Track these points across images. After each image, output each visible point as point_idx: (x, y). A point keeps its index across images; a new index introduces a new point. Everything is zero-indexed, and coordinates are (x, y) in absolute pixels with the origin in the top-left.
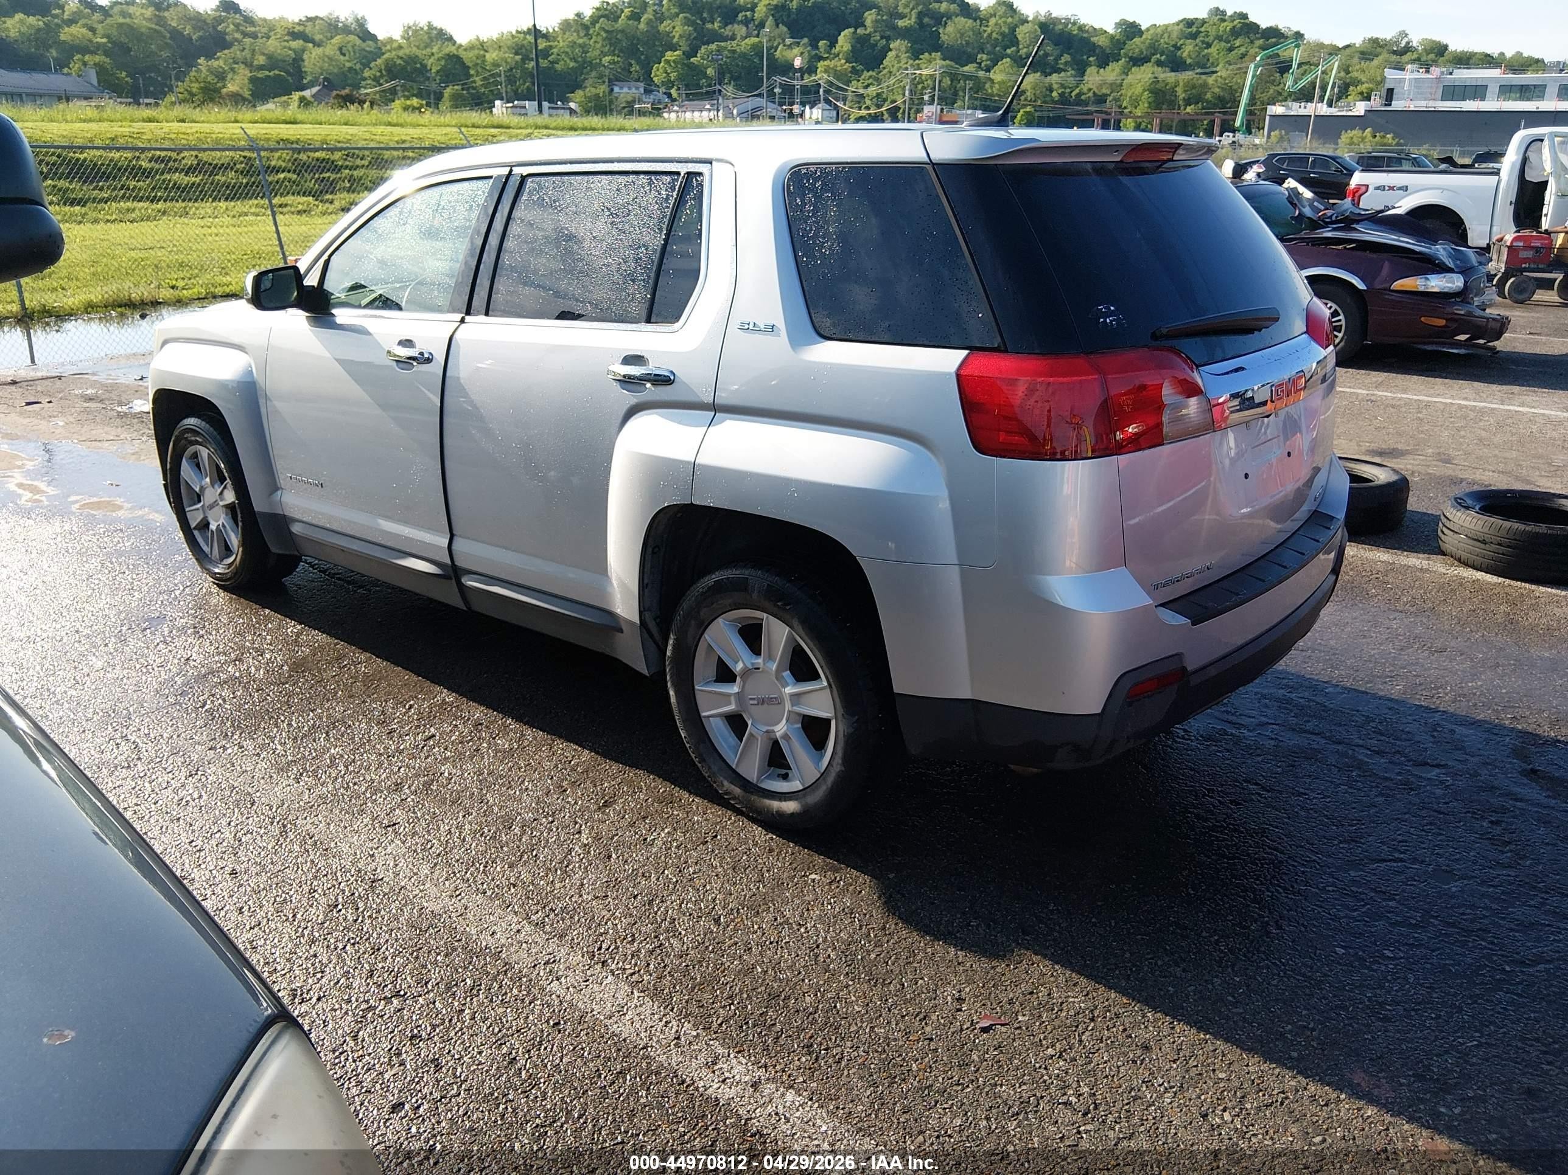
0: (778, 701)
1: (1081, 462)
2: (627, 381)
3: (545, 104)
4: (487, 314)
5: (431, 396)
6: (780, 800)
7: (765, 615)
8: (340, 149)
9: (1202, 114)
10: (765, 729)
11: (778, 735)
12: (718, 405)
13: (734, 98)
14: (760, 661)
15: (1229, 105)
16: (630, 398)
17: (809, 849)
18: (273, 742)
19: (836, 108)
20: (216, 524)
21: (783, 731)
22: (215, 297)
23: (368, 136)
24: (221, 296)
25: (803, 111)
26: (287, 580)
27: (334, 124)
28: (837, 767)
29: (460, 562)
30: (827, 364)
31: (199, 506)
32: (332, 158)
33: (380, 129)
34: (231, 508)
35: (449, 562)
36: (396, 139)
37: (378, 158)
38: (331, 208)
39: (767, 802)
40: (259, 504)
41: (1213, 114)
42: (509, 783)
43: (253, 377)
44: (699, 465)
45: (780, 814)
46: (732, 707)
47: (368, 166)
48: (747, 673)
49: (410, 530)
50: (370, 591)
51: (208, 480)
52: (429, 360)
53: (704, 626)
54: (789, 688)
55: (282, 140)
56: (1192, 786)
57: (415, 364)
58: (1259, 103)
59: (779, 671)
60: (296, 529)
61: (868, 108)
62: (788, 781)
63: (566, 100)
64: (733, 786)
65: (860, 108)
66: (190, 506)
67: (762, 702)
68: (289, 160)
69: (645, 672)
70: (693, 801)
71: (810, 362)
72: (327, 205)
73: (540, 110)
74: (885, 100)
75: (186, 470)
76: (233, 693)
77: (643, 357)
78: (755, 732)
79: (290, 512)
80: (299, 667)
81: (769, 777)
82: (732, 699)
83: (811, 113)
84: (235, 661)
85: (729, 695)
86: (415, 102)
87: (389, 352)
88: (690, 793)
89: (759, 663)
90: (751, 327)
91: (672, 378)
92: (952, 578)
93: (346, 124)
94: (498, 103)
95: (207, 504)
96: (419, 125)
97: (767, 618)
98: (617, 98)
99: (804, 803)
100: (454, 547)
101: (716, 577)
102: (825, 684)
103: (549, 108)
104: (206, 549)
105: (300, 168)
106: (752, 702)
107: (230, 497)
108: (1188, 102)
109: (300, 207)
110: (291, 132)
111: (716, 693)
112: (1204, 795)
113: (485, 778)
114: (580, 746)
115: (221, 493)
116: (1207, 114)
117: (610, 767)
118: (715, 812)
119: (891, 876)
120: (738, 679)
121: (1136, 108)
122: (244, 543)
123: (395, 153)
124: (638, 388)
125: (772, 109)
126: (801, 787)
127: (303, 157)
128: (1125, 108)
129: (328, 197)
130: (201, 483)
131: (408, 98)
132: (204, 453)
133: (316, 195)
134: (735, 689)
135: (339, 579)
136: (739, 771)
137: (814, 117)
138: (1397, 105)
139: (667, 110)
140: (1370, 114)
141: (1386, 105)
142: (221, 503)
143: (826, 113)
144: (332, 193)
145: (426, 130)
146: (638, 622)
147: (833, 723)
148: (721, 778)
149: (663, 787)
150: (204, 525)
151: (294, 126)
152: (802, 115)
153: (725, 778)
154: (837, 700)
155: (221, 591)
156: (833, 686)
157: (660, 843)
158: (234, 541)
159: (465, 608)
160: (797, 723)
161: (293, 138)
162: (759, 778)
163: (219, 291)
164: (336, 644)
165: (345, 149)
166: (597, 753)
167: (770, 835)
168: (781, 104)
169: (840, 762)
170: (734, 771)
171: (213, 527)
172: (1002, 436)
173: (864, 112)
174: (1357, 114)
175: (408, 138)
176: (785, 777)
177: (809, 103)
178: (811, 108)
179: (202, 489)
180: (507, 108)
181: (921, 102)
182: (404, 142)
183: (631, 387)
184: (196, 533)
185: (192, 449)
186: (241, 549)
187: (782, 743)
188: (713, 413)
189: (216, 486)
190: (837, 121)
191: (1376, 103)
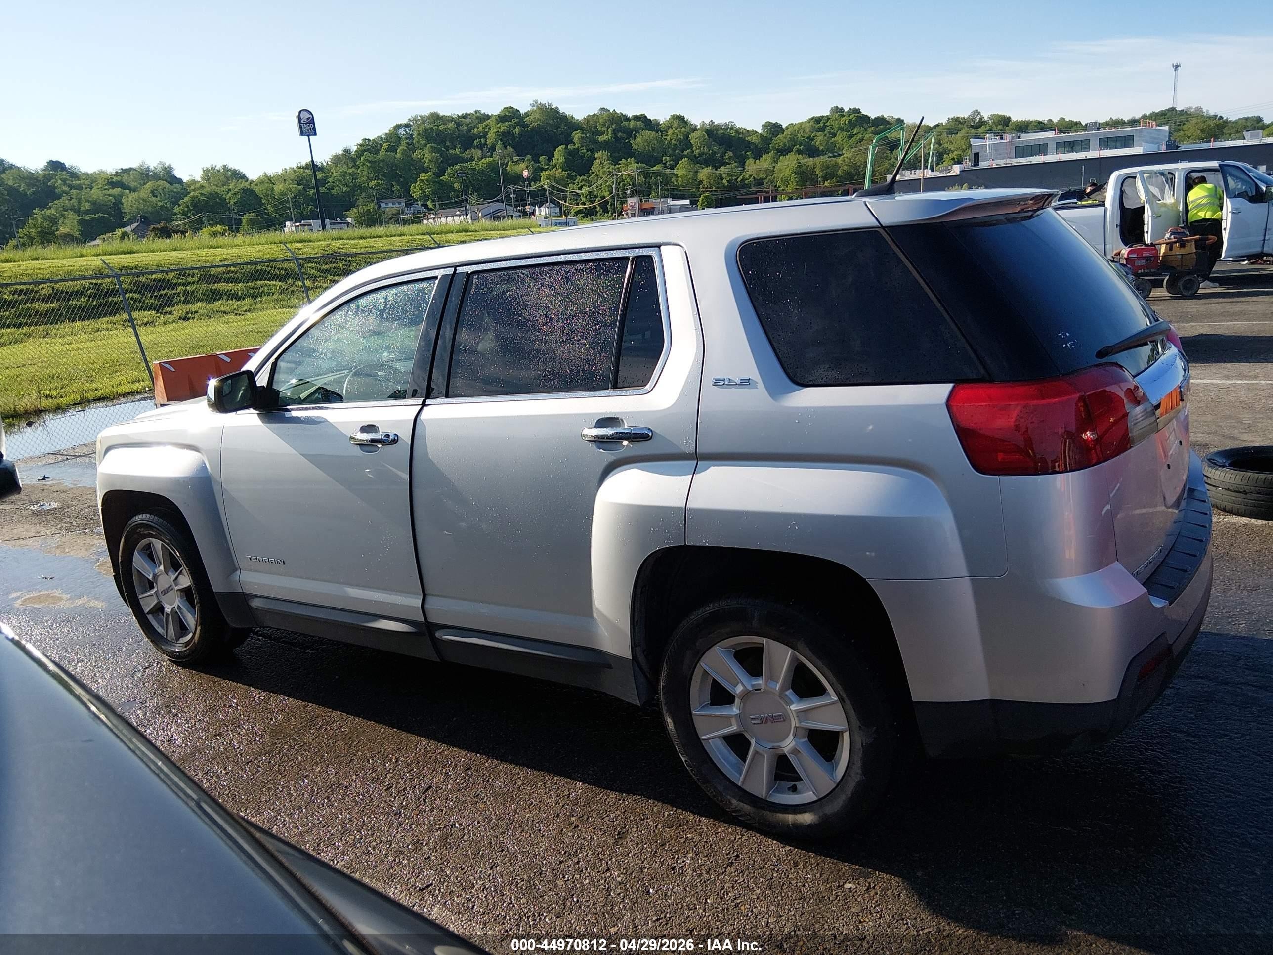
0: (783, 718)
1: (1070, 473)
2: (600, 441)
3: (327, 221)
4: (447, 396)
5: (399, 473)
6: (795, 813)
7: (765, 640)
8: (173, 271)
9: (837, 186)
10: (770, 745)
11: (786, 750)
12: (700, 454)
13: (477, 204)
14: (760, 682)
15: (856, 178)
16: (607, 456)
17: (831, 858)
18: (279, 814)
19: (559, 205)
20: (171, 607)
21: (791, 745)
22: (89, 401)
23: (194, 257)
24: (94, 400)
25: (534, 210)
26: (237, 650)
27: (164, 251)
28: (856, 777)
29: (433, 619)
30: (811, 408)
31: (153, 592)
32: (167, 277)
33: (204, 252)
34: (187, 593)
35: (423, 620)
36: (219, 258)
37: (206, 275)
38: (171, 318)
39: (781, 816)
40: (217, 585)
41: (844, 185)
42: (521, 826)
43: (208, 471)
44: (690, 509)
45: (797, 826)
46: (734, 728)
47: (198, 282)
48: (746, 695)
49: (379, 594)
50: (317, 650)
51: (162, 568)
52: (395, 441)
53: (699, 655)
54: (794, 706)
55: (124, 267)
56: (1132, 742)
57: (380, 446)
58: (877, 174)
59: (783, 689)
60: (256, 603)
61: (584, 204)
62: (799, 793)
63: (343, 217)
64: (742, 804)
65: (578, 204)
66: (142, 593)
67: (764, 720)
68: (131, 283)
69: (638, 703)
70: (700, 821)
71: (790, 407)
72: (167, 316)
73: (324, 227)
74: (596, 197)
75: (139, 561)
76: (225, 769)
77: (618, 418)
78: (760, 749)
79: (248, 590)
80: (276, 733)
81: (779, 791)
82: (733, 721)
83: (540, 211)
84: (216, 735)
85: (729, 717)
86: (219, 228)
87: (352, 438)
88: (694, 814)
89: (759, 684)
90: (727, 383)
91: (650, 434)
92: (964, 590)
93: (175, 250)
94: (288, 223)
95: (160, 590)
96: (235, 246)
97: (767, 642)
98: (384, 212)
99: (821, 814)
100: (427, 606)
101: (709, 609)
102: (836, 699)
103: (330, 224)
104: (160, 630)
105: (141, 288)
106: (753, 722)
107: (186, 581)
108: (825, 179)
109: (145, 320)
110: (130, 260)
111: (715, 716)
112: (1146, 749)
113: (496, 825)
114: (571, 779)
115: (176, 578)
116: (839, 186)
117: (608, 796)
118: (725, 831)
119: (919, 874)
120: (737, 701)
121: (787, 186)
122: (203, 621)
123: (220, 269)
124: (613, 446)
125: (511, 210)
126: (815, 798)
127: (142, 279)
128: (779, 187)
129: (168, 309)
130: (154, 571)
131: (212, 226)
132: (157, 544)
133: (158, 309)
134: (735, 710)
135: (284, 642)
136: (747, 788)
137: (543, 213)
138: (983, 164)
139: (426, 217)
140: (964, 173)
141: (974, 165)
142: (177, 588)
143: (552, 209)
144: (169, 306)
145: (243, 249)
146: (631, 658)
147: (846, 736)
148: (729, 797)
149: (668, 812)
150: (159, 609)
151: (132, 255)
152: (533, 213)
153: (734, 797)
154: (852, 713)
155: (180, 668)
156: (848, 702)
157: (690, 872)
158: (191, 620)
159: (439, 660)
160: (804, 737)
161: (133, 265)
162: (767, 793)
163: (90, 396)
164: (306, 707)
165: (177, 270)
166: (590, 784)
167: (788, 848)
168: (516, 206)
169: (859, 771)
170: (739, 788)
171: (168, 609)
172: (1000, 456)
173: (581, 207)
174: (954, 174)
175: (229, 256)
176: (794, 789)
177: (537, 203)
178: (539, 207)
179: (155, 576)
180: (296, 226)
181: (625, 196)
182: (226, 259)
183: (605, 446)
184: (150, 617)
185: (144, 542)
186: (199, 628)
187: (791, 758)
188: (696, 462)
189: (170, 573)
190: (561, 215)
191: (967, 164)
